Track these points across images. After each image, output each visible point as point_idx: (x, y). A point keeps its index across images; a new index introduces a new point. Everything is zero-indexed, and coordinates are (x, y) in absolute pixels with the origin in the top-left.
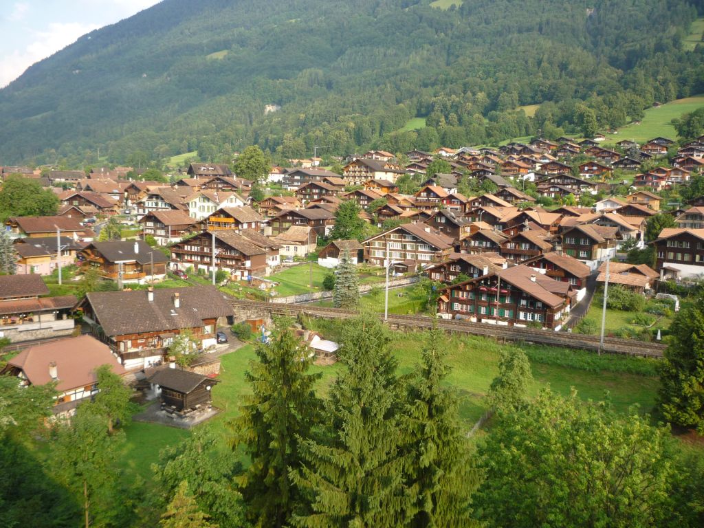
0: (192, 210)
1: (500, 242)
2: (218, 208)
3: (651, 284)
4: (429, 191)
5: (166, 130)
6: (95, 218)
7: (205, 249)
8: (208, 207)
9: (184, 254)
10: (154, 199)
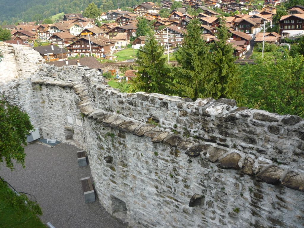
0: (72, 32)
1: (211, 30)
2: (84, 29)
3: (278, 40)
4: (175, 14)
5: (47, 4)
6: (27, 41)
7: (82, 46)
8: (79, 30)
9: (73, 50)
10: (53, 29)
